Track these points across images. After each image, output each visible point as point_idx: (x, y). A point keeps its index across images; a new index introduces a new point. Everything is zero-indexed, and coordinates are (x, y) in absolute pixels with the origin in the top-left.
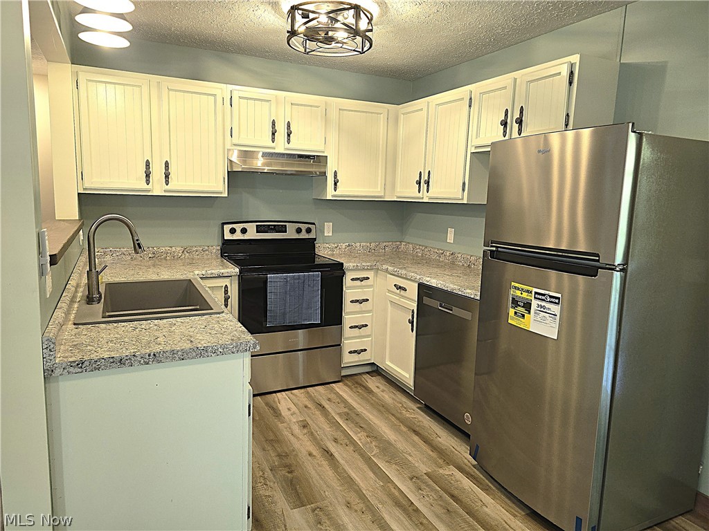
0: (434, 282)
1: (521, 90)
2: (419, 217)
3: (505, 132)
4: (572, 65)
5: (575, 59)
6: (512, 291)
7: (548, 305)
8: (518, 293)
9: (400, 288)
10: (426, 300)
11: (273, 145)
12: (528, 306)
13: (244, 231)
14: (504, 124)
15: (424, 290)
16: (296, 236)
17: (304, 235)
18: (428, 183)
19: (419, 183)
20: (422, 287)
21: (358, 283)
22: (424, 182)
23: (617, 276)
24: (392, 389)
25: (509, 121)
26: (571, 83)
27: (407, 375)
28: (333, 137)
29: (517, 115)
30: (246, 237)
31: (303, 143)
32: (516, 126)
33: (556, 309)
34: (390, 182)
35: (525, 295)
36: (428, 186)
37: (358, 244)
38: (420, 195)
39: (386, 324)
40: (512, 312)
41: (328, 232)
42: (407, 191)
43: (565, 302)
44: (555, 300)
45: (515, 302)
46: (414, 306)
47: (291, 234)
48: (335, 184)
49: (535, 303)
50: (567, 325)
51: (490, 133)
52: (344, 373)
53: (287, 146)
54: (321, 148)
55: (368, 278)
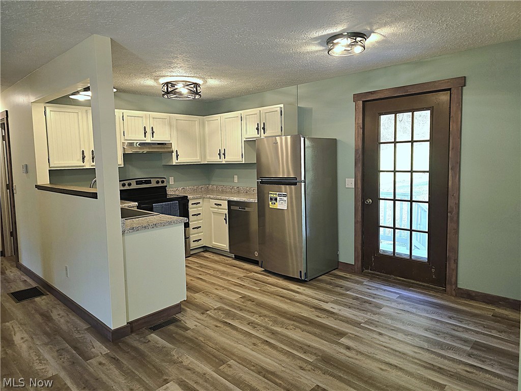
0: (235, 199)
1: (263, 116)
2: (218, 171)
3: (258, 133)
4: (281, 108)
5: (282, 106)
6: (270, 195)
7: (283, 198)
8: (272, 195)
9: (218, 205)
10: (232, 207)
11: (145, 139)
12: (276, 199)
13: (130, 185)
14: (258, 129)
15: (230, 203)
16: (157, 185)
17: (160, 185)
18: (224, 154)
19: (220, 154)
20: (229, 202)
21: (195, 205)
22: (222, 154)
23: (303, 184)
24: (217, 255)
25: (259, 128)
26: (281, 115)
27: (225, 245)
28: (174, 133)
29: (262, 126)
30: (131, 187)
31: (159, 138)
32: (262, 131)
33: (285, 199)
34: (203, 154)
35: (275, 196)
36: (225, 156)
37: (188, 187)
38: (221, 160)
39: (211, 225)
40: (270, 203)
41: (172, 182)
42: (214, 159)
43: (288, 195)
44: (285, 196)
45: (271, 199)
46: (227, 212)
47: (154, 184)
48: (177, 157)
49: (278, 198)
50: (290, 204)
51: (252, 133)
52: (192, 253)
53: (152, 139)
54: (169, 139)
55: (199, 203)
